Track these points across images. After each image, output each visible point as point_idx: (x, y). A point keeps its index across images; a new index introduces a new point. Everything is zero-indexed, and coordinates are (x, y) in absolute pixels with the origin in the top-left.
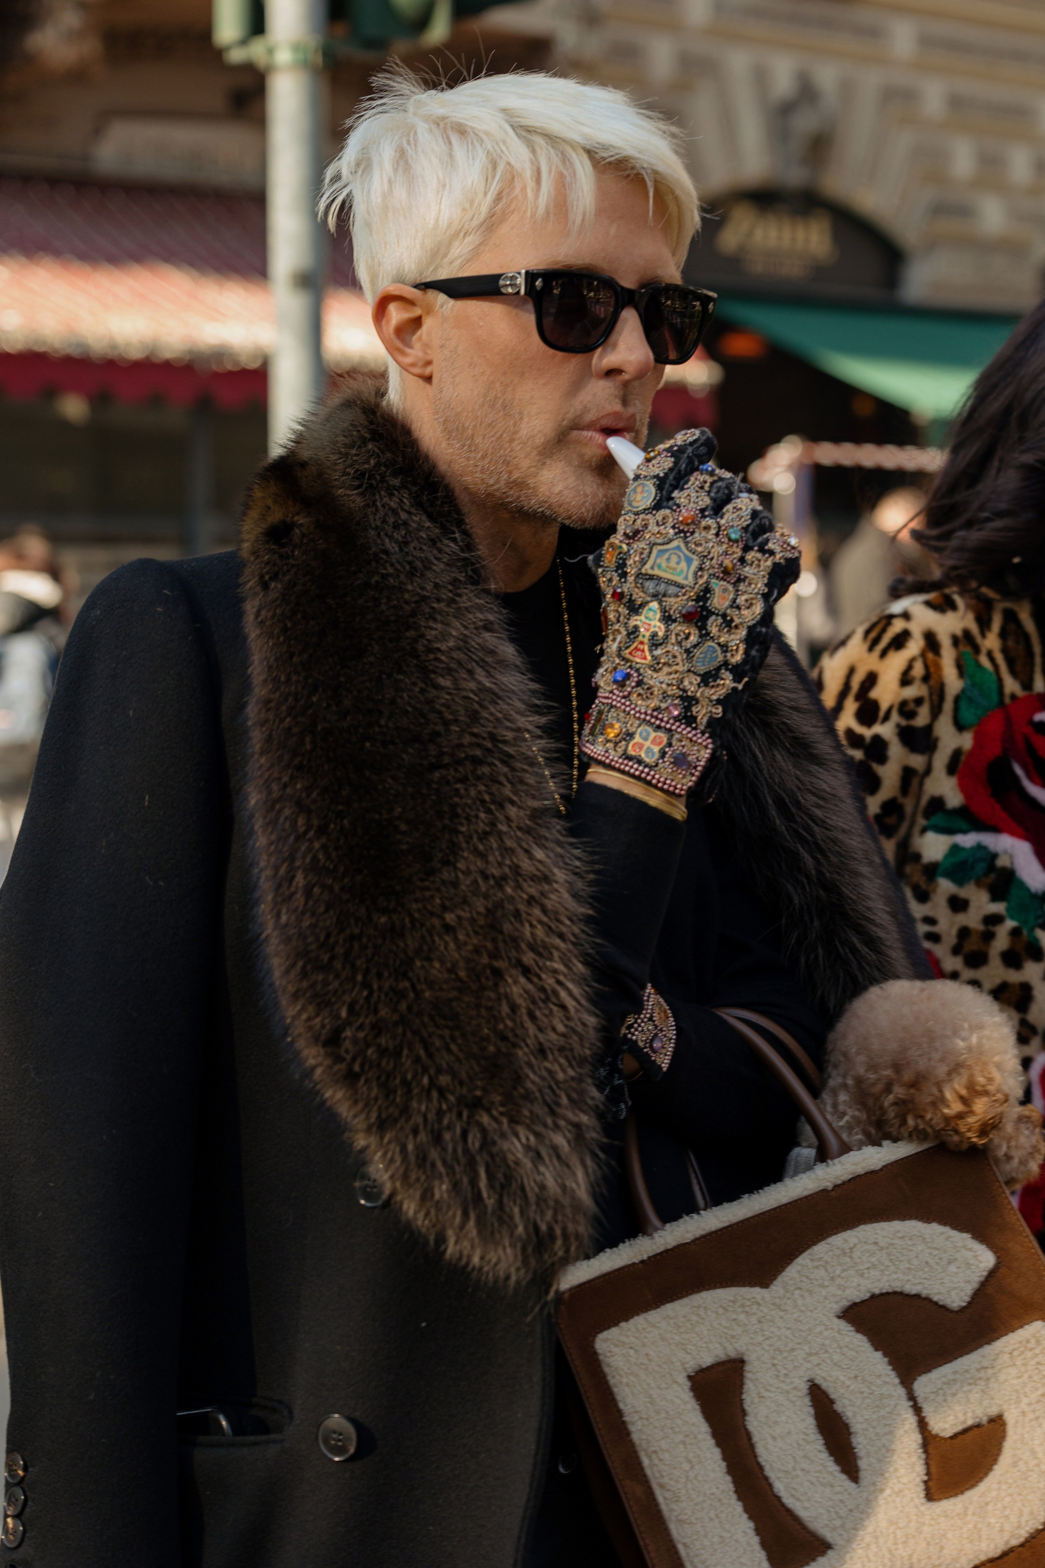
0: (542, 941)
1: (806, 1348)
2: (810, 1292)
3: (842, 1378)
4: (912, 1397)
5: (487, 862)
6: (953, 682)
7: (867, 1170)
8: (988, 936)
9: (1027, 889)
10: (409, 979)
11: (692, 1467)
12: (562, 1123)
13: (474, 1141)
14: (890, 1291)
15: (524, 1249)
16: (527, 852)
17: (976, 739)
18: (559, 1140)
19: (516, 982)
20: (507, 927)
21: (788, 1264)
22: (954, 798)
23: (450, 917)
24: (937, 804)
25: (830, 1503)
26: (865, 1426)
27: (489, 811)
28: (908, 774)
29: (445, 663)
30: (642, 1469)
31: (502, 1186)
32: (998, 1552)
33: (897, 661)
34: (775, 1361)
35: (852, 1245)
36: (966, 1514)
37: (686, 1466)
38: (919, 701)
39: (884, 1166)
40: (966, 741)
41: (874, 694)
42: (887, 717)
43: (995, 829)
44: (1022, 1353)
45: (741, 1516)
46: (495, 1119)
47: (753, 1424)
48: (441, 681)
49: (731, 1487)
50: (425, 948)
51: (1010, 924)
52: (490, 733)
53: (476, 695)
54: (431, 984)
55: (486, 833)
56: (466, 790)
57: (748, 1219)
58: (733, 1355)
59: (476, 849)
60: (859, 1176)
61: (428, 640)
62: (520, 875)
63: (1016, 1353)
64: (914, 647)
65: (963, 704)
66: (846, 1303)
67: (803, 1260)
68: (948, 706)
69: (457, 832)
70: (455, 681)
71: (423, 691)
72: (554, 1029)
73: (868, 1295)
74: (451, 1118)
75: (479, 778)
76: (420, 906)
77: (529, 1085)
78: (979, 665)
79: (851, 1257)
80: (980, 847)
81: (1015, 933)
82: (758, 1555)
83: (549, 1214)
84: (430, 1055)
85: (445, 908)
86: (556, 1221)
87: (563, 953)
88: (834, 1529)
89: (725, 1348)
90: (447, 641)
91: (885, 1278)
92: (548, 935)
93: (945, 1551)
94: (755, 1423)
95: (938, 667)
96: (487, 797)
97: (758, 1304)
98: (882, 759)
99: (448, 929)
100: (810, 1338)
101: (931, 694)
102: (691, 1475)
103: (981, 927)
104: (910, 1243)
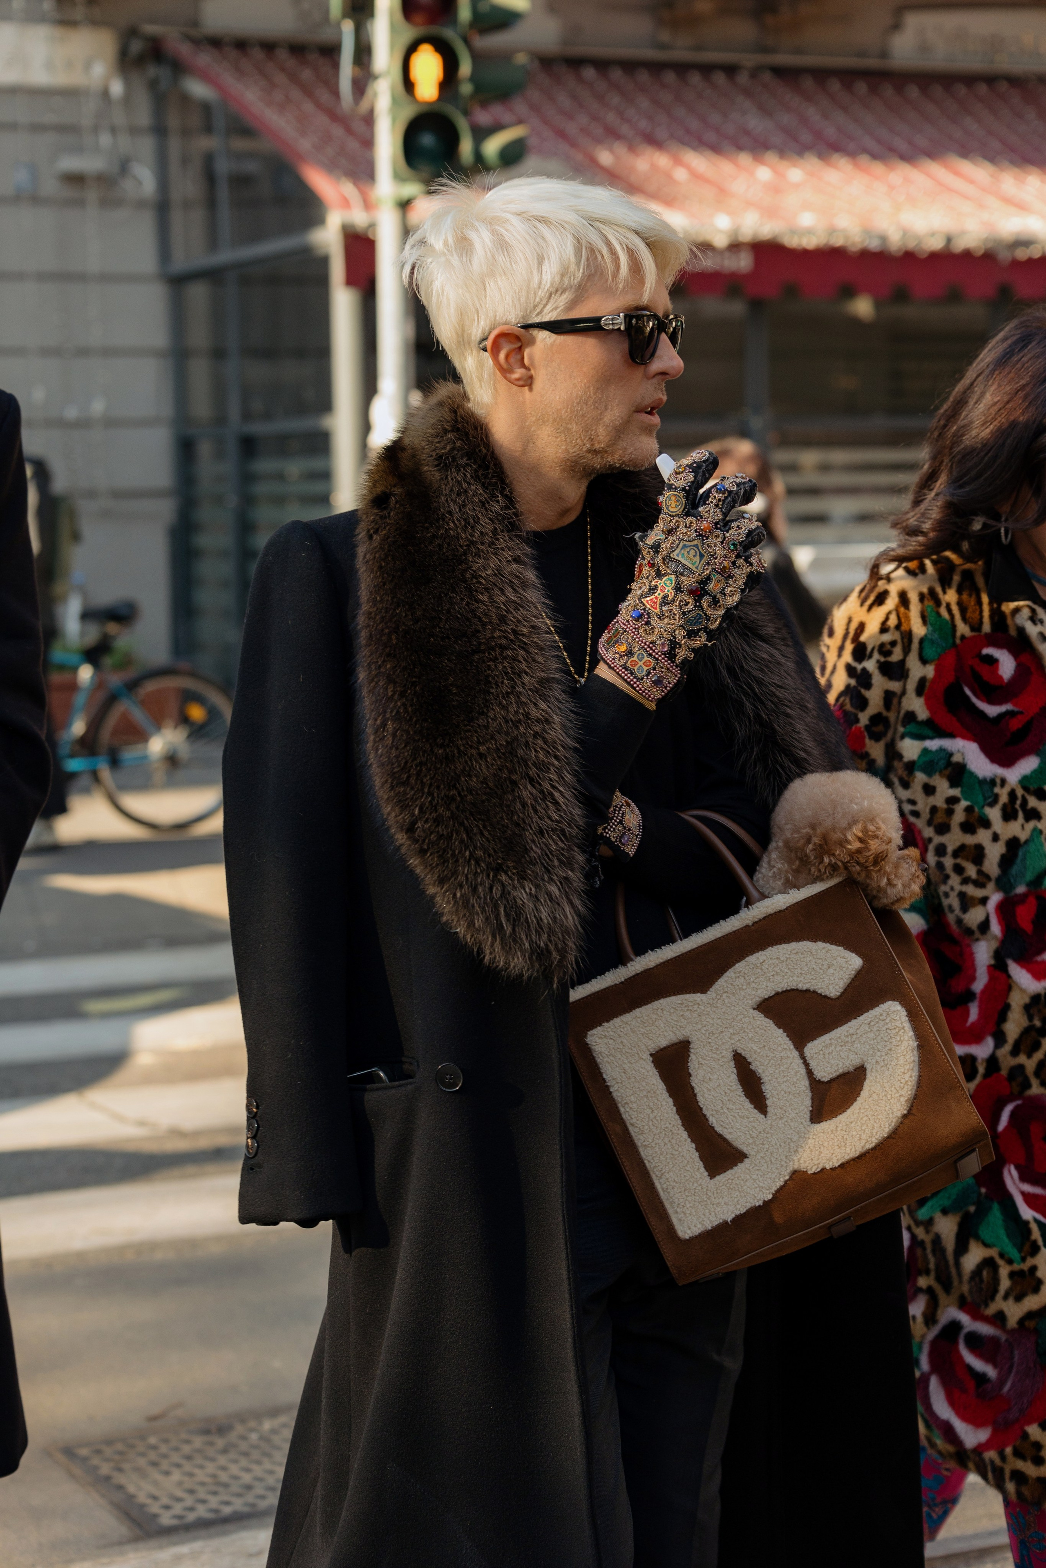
0: (543, 761)
1: (731, 1031)
2: (734, 994)
3: (755, 1048)
4: (803, 1057)
5: (508, 712)
6: (919, 629)
7: (775, 910)
8: (950, 812)
9: (976, 777)
10: (457, 789)
11: (653, 1111)
12: (555, 878)
13: (497, 891)
14: (789, 989)
15: (530, 959)
16: (535, 704)
17: (937, 670)
18: (554, 889)
19: (526, 788)
20: (520, 752)
21: (720, 977)
22: (923, 714)
23: (482, 749)
24: (910, 717)
25: (747, 1129)
26: (770, 1078)
27: (512, 679)
28: (889, 697)
29: (483, 585)
30: (620, 1115)
31: (514, 920)
32: (858, 1154)
33: (879, 614)
34: (710, 1040)
35: (761, 961)
36: (836, 1130)
37: (649, 1111)
38: (893, 643)
39: (788, 907)
40: (929, 671)
41: (863, 638)
42: (870, 656)
43: (951, 735)
44: (878, 1022)
45: (686, 1140)
46: (510, 878)
47: (695, 1081)
48: (480, 597)
49: (680, 1122)
50: (467, 769)
51: (964, 804)
52: (512, 629)
53: (505, 605)
54: (470, 791)
55: (508, 693)
56: (496, 666)
57: (693, 950)
58: (681, 1038)
59: (500, 703)
60: (771, 915)
61: (473, 571)
62: (530, 719)
63: (872, 1023)
64: (891, 602)
65: (926, 644)
66: (758, 999)
67: (730, 974)
68: (915, 645)
69: (489, 693)
70: (491, 597)
71: (468, 604)
72: (550, 818)
73: (773, 993)
74: (482, 878)
75: (505, 658)
76: (464, 742)
77: (532, 854)
78: (939, 614)
79: (762, 969)
80: (941, 750)
81: (969, 810)
82: (698, 1164)
83: (545, 937)
84: (470, 838)
85: (479, 742)
86: (550, 941)
87: (557, 768)
88: (748, 1145)
89: (675, 1034)
90: (487, 570)
91: (785, 981)
92: (547, 757)
93: (822, 1155)
94: (696, 1081)
95: (908, 619)
96: (509, 670)
97: (699, 1004)
98: (868, 686)
99: (481, 755)
100: (733, 1023)
101: (902, 638)
102: (652, 1116)
103: (945, 806)
104: (802, 956)
